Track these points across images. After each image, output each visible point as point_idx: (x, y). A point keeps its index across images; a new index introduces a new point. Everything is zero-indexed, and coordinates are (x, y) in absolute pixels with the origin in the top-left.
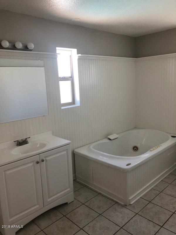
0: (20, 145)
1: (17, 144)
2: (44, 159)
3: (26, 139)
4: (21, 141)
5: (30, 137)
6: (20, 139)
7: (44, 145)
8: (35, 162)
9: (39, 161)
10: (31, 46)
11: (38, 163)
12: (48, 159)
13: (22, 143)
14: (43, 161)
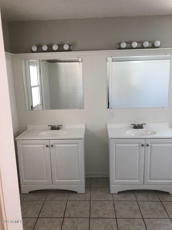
0: (135, 129)
1: (134, 127)
2: (149, 144)
3: (142, 124)
4: (137, 125)
5: (145, 124)
6: (137, 123)
7: (155, 133)
8: (141, 145)
9: (144, 145)
10: (158, 43)
11: (143, 145)
12: (153, 145)
13: (137, 127)
14: (148, 145)
